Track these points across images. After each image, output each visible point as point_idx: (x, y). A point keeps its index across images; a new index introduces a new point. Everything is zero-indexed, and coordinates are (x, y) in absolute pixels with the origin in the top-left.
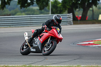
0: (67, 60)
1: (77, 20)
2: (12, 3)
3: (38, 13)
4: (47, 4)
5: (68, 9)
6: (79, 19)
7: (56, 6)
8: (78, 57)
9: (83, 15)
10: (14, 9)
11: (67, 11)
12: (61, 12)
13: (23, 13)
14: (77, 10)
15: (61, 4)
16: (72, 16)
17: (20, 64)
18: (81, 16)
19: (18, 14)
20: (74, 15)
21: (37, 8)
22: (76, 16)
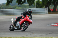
0: (45, 34)
1: (51, 11)
2: (13, 2)
3: (28, 7)
4: (33, 2)
5: (46, 5)
6: (52, 11)
7: (39, 3)
8: (51, 32)
9: (54, 9)
10: (14, 5)
11: (45, 6)
12: (41, 7)
13: (20, 8)
14: (51, 5)
15: (41, 2)
16: (47, 9)
17: (18, 36)
18: (53, 9)
19: (17, 8)
20: (49, 9)
21: (28, 4)
22: (50, 9)
